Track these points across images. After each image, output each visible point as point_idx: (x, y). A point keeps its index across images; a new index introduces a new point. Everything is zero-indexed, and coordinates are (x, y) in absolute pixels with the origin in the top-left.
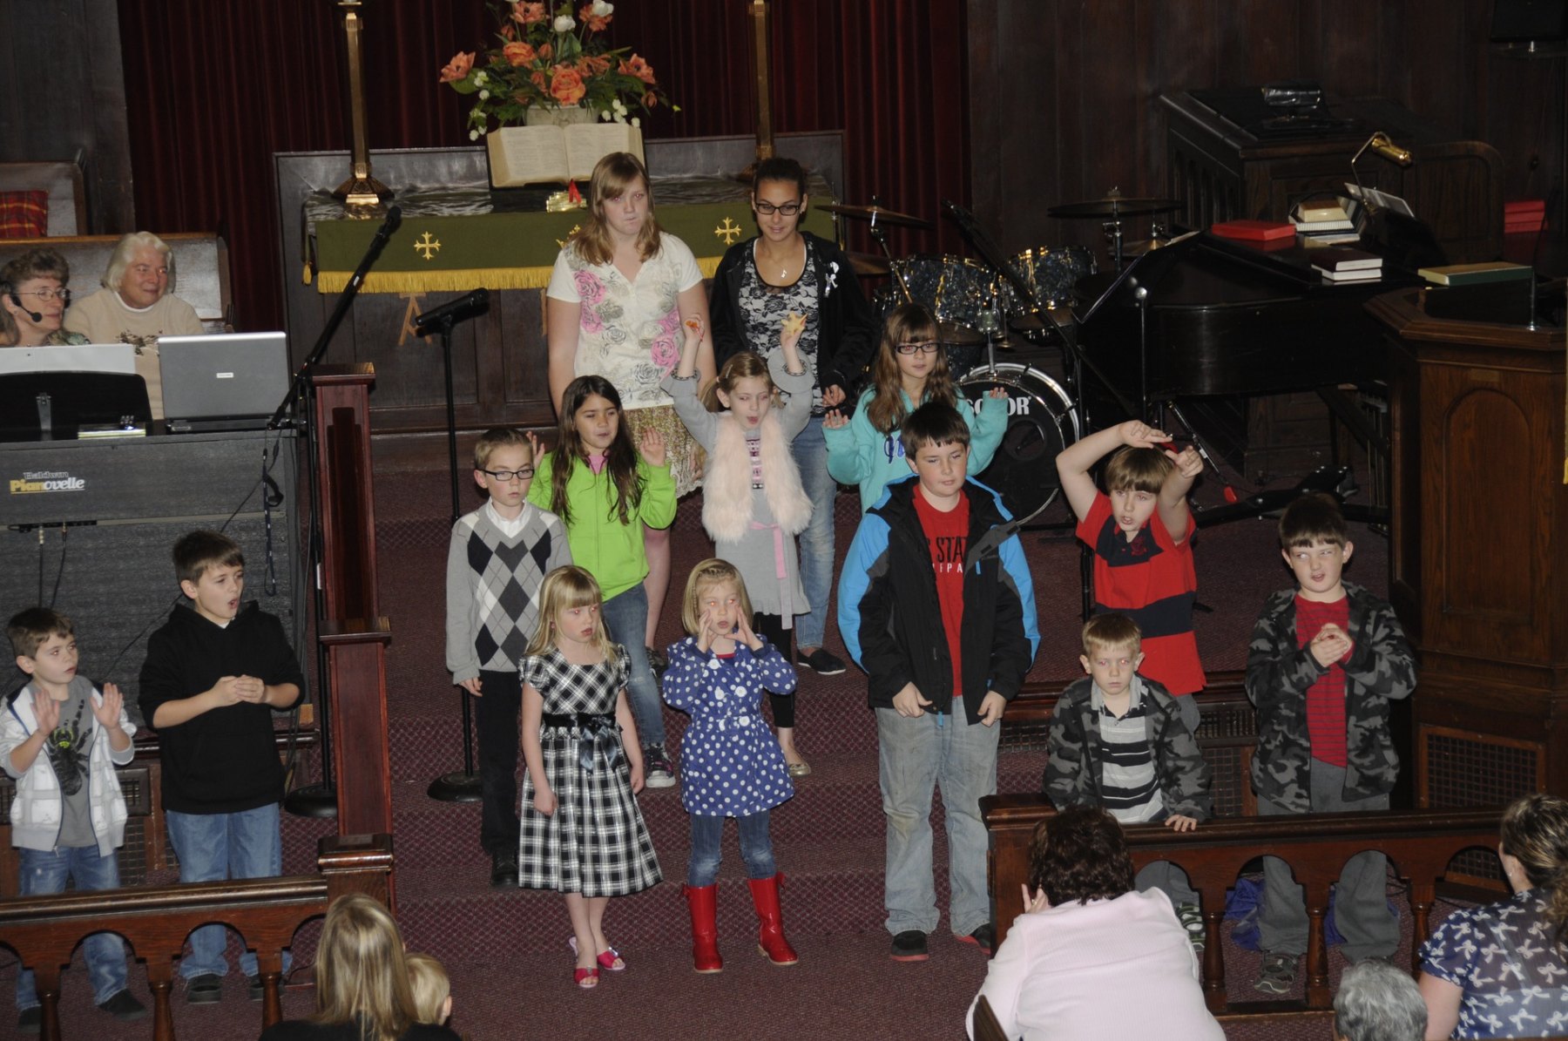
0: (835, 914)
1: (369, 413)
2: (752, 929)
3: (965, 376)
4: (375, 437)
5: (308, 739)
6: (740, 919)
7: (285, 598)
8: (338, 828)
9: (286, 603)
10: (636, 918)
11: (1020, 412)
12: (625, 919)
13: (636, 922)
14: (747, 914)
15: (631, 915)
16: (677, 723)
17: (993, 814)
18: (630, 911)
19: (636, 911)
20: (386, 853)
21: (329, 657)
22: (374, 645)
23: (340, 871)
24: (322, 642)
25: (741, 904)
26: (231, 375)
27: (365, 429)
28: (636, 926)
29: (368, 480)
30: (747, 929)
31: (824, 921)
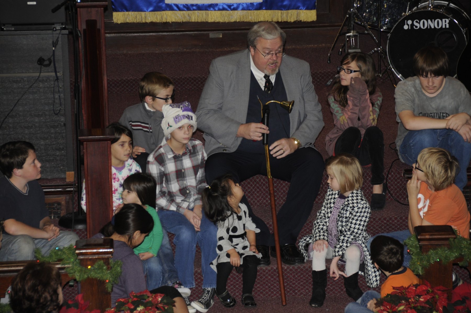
0: (339, 285)
1: (105, 23)
2: (296, 291)
3: (416, 8)
4: (108, 35)
5: (72, 189)
6: (290, 286)
7: (62, 117)
8: (87, 234)
9: (62, 120)
10: (237, 284)
11: (444, 27)
12: (232, 285)
13: (237, 286)
14: (294, 284)
15: (235, 283)
16: (260, 185)
17: (421, 236)
18: (234, 281)
19: (237, 281)
20: (110, 248)
21: (83, 147)
22: (106, 142)
23: (86, 257)
24: (80, 140)
25: (291, 279)
26: (35, 3)
27: (102, 31)
28: (237, 288)
29: (104, 57)
30: (294, 291)
31: (334, 288)
